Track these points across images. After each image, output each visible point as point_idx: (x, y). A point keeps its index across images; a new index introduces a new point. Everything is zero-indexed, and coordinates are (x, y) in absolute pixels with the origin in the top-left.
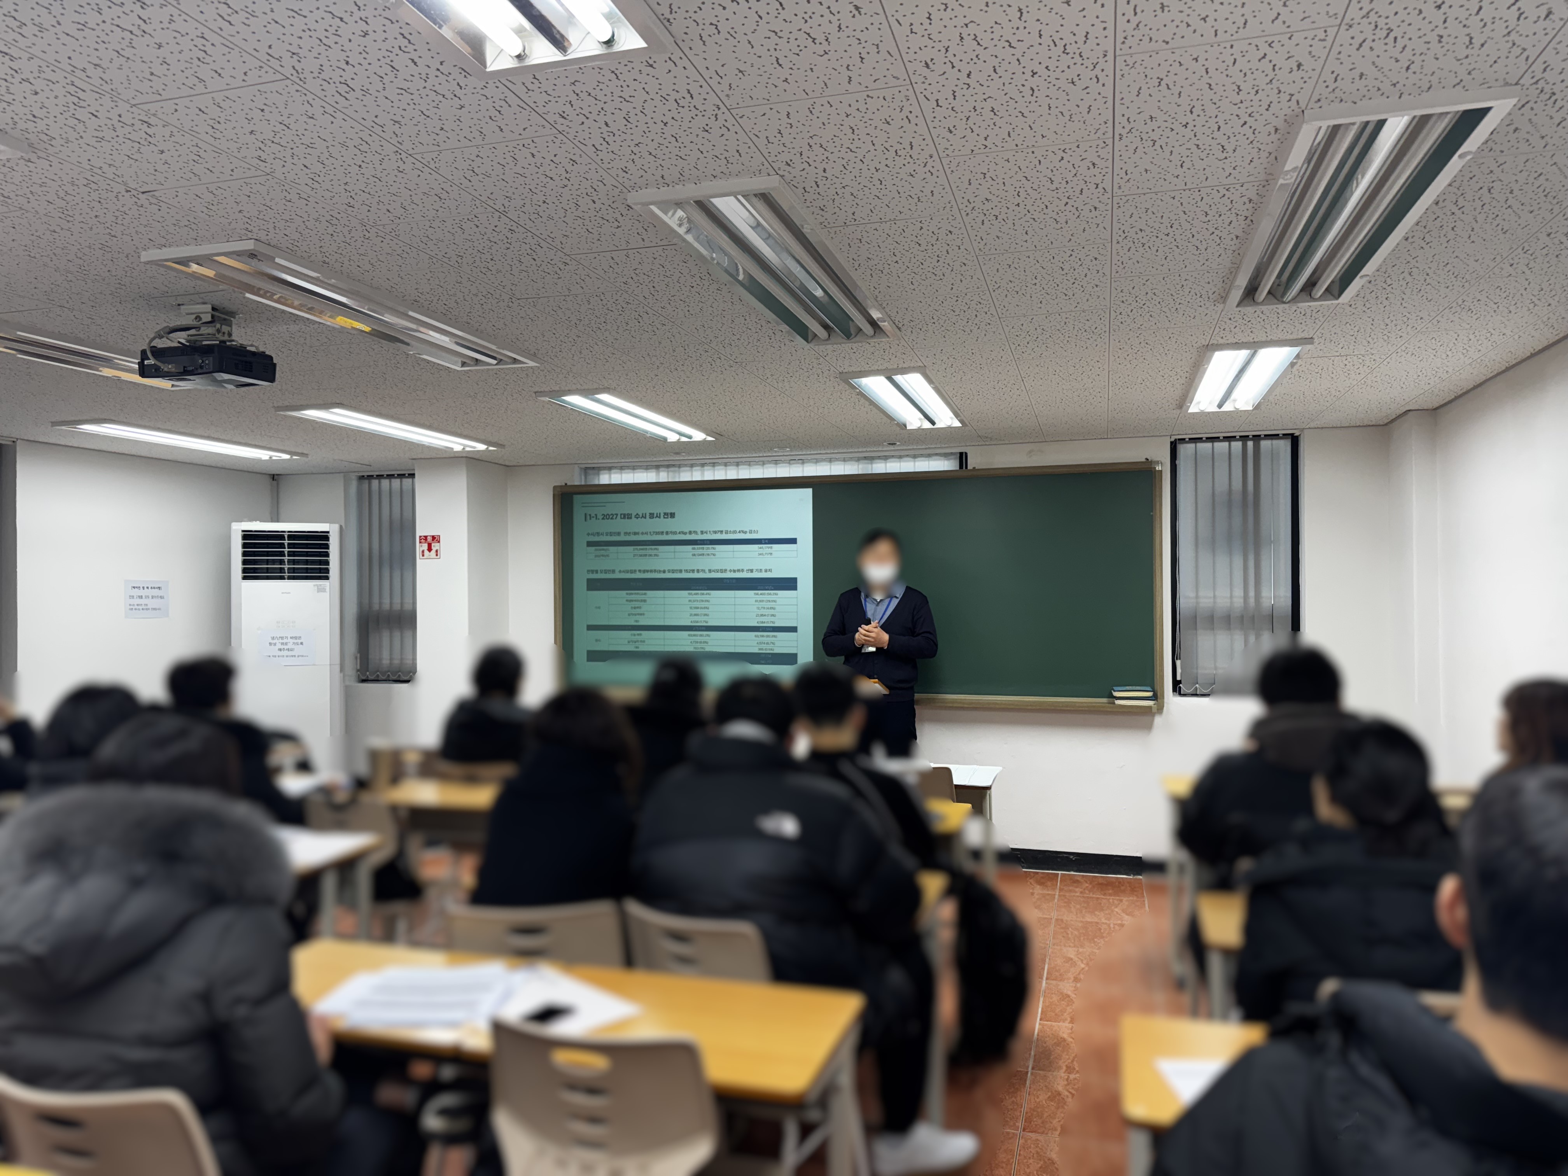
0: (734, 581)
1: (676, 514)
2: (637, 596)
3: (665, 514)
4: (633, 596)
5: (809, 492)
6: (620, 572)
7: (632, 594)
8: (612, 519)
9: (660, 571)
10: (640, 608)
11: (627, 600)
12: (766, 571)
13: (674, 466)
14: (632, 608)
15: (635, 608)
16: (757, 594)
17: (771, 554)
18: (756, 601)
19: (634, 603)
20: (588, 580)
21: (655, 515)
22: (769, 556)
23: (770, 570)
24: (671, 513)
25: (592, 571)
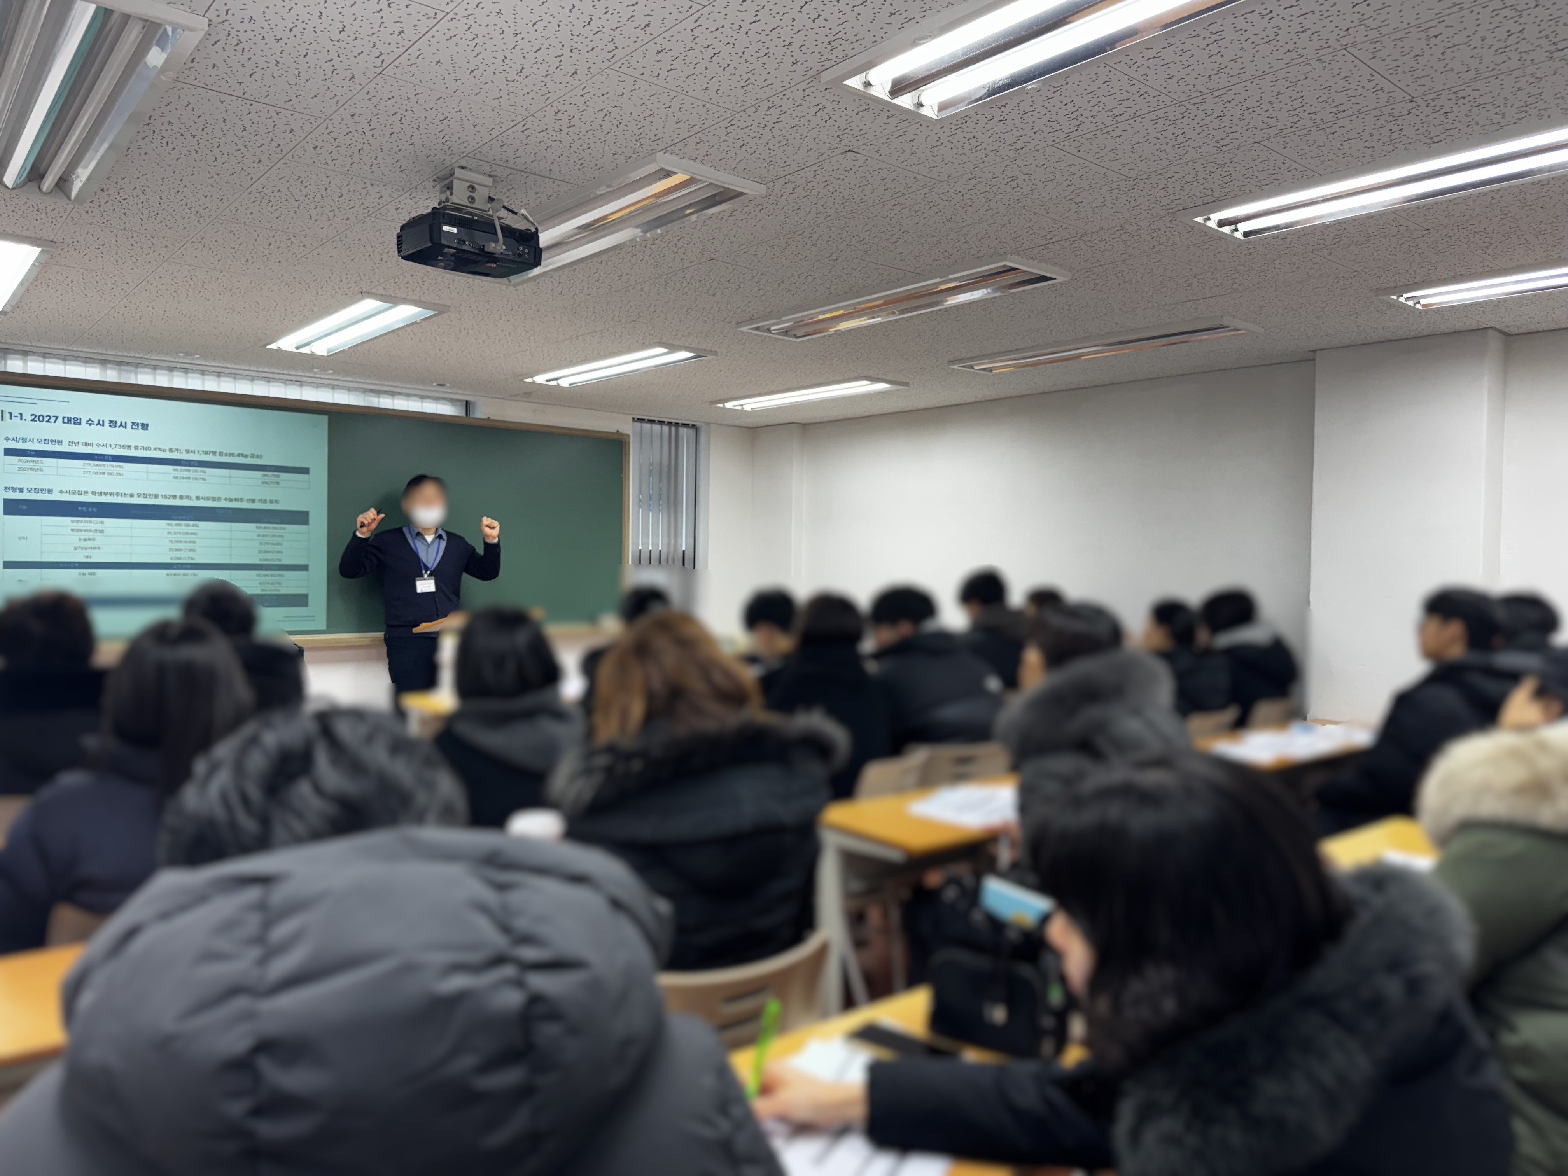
0: (230, 511)
1: (149, 426)
2: (86, 524)
3: (133, 423)
4: (80, 524)
5: (324, 419)
6: (61, 492)
7: (81, 522)
8: (48, 421)
9: (125, 495)
10: (94, 539)
11: (72, 530)
12: (271, 502)
13: (128, 363)
14: (80, 539)
15: (85, 540)
16: (260, 528)
17: (278, 483)
18: (258, 536)
19: (83, 533)
20: (6, 501)
21: (118, 424)
22: (276, 485)
23: (277, 502)
24: (143, 424)
25: (14, 489)
